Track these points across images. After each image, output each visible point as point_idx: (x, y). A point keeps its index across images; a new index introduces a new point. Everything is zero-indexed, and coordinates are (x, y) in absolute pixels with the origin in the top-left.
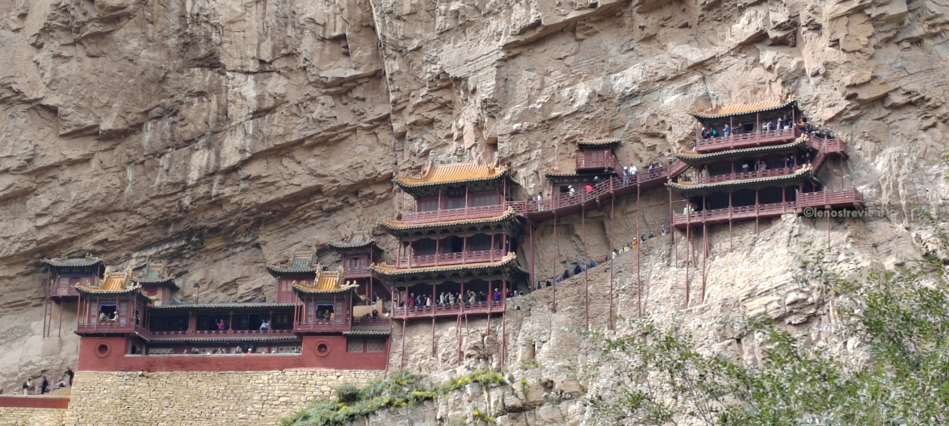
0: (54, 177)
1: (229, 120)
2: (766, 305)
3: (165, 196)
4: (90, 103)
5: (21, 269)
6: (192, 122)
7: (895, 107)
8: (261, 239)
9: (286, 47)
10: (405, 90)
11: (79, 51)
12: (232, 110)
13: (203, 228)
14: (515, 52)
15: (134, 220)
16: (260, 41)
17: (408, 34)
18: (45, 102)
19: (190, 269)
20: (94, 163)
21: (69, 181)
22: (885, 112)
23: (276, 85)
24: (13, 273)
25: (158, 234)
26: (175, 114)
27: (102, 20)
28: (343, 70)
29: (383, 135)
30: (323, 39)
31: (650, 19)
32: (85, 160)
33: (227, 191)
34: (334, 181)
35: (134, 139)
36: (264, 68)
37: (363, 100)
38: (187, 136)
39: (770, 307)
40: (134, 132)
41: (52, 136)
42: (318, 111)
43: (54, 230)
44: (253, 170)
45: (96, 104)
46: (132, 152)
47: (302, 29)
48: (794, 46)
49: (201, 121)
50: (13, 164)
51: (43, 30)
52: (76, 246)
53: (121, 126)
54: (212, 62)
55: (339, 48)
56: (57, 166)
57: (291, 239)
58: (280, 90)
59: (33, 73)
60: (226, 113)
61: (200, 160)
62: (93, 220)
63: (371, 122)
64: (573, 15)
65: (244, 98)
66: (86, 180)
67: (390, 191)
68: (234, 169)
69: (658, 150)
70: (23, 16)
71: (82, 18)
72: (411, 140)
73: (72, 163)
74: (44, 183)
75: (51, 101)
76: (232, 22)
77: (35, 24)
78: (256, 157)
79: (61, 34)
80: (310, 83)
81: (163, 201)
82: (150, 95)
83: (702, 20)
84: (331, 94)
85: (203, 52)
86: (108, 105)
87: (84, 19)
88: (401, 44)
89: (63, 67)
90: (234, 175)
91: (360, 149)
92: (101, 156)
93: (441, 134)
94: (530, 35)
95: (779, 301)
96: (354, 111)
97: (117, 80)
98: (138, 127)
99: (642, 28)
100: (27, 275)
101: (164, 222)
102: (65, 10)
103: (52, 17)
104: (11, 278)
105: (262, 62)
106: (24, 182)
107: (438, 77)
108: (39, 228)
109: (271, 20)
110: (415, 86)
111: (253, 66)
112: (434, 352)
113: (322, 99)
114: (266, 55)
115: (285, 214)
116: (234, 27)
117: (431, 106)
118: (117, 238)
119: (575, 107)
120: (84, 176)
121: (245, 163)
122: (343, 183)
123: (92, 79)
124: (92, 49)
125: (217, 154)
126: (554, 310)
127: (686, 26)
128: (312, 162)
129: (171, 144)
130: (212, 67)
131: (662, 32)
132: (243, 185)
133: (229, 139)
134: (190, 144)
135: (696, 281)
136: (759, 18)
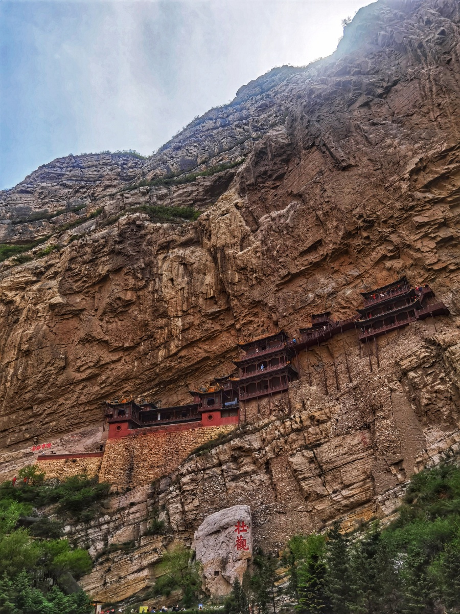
0: (107, 368)
1: (172, 336)
2: (410, 362)
3: (149, 370)
4: (120, 338)
5: (95, 406)
6: (159, 339)
7: (452, 271)
8: (188, 382)
9: (192, 304)
10: (239, 311)
11: (117, 320)
12: (173, 331)
13: (164, 381)
14: (281, 287)
15: (138, 381)
16: (183, 304)
17: (238, 290)
18: (103, 340)
19: (161, 399)
20: (123, 361)
21: (113, 369)
22: (447, 274)
23: (190, 319)
24: (92, 408)
25: (147, 386)
26: (152, 337)
27: (124, 306)
28: (215, 309)
29: (233, 332)
30: (206, 299)
31: (336, 264)
32: (119, 360)
33: (173, 364)
34: (215, 353)
35: (137, 349)
36: (185, 313)
37: (224, 319)
38: (157, 345)
39: (413, 362)
40: (136, 347)
41: (107, 352)
42: (206, 326)
43: (107, 388)
44: (183, 353)
45: (122, 338)
46: (136, 354)
47: (197, 297)
48: (399, 258)
49: (162, 338)
50: (91, 364)
51: (103, 313)
53: (132, 344)
54: (165, 315)
55: (212, 302)
56: (108, 363)
57: (200, 381)
58: (191, 320)
59: (99, 330)
60: (171, 333)
61: (162, 353)
62: (122, 383)
63: (227, 327)
64: (303, 268)
65: (177, 326)
66: (120, 367)
67: (237, 354)
68: (176, 354)
69: (348, 313)
70: (96, 310)
71: (116, 306)
72: (244, 331)
73: (114, 362)
74: (104, 371)
76: (172, 299)
77: (100, 312)
78: (183, 348)
79: (109, 314)
80: (203, 316)
81: (148, 372)
82: (142, 331)
83: (357, 258)
84: (211, 319)
85: (162, 311)
86: (127, 338)
87: (117, 307)
88: (236, 294)
89: (110, 326)
90: (175, 357)
91: (224, 339)
92: (125, 358)
93: (255, 326)
94: (287, 279)
95: (416, 358)
96: (220, 325)
97: (130, 328)
98: (139, 344)
99: (333, 268)
100: (98, 408)
101: (149, 381)
102: (111, 305)
103: (106, 308)
104: (92, 410)
105: (184, 311)
106: (96, 371)
107: (251, 303)
108: (102, 388)
109: (186, 295)
110: (243, 309)
111: (180, 313)
112: (258, 412)
113: (208, 321)
114: (185, 308)
115: (197, 370)
116: (172, 301)
117: (250, 316)
118: (132, 389)
119: (309, 302)
120: (119, 366)
121: (179, 351)
122: (218, 353)
123: (121, 329)
124: (121, 318)
125: (168, 350)
126: (311, 385)
127: (351, 263)
128: (206, 347)
129: (150, 349)
130: (165, 317)
131: (341, 268)
132: (179, 360)
133: (173, 343)
134: (158, 348)
135: (374, 361)
136: (382, 250)
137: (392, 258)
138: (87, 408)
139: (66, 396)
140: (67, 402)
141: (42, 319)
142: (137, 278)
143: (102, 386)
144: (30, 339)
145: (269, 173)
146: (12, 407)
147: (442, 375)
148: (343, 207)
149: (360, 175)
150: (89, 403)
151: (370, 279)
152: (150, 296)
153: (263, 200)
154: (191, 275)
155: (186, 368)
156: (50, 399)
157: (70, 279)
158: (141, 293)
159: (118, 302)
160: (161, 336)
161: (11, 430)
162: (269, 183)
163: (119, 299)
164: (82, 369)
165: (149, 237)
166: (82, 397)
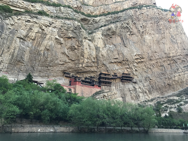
1: (84, 62)
2: (131, 89)
3: (77, 68)
5: (62, 72)
8: (84, 74)
11: (71, 51)
13: (79, 72)
14: (109, 64)
15: (73, 70)
20: (71, 63)
21: (68, 64)
25: (75, 72)
26: (79, 60)
27: (74, 49)
28: (94, 61)
31: (118, 64)
33: (83, 69)
34: (92, 70)
35: (74, 61)
41: (68, 59)
43: (66, 69)
44: (85, 68)
47: (92, 56)
48: (130, 69)
50: (64, 61)
51: (68, 48)
52: (67, 71)
54: (83, 56)
55: (94, 59)
56: (67, 62)
57: (86, 75)
58: (89, 61)
59: (67, 52)
61: (81, 65)
62: (69, 69)
64: (113, 62)
68: (84, 67)
70: (66, 46)
72: (99, 69)
73: (69, 62)
74: (66, 64)
75: (69, 56)
76: (86, 53)
78: (86, 66)
79: (70, 49)
80: (92, 61)
82: (77, 58)
83: (122, 65)
85: (83, 55)
86: (73, 58)
88: (100, 60)
91: (94, 68)
96: (94, 65)
97: (74, 55)
103: (70, 47)
106: (64, 63)
109: (89, 54)
110: (100, 64)
111: (87, 58)
112: (105, 88)
113: (92, 63)
115: (86, 72)
117: (101, 66)
118: (71, 71)
119: (114, 69)
123: (72, 54)
125: (82, 65)
126: (114, 87)
128: (90, 68)
130: (83, 57)
133: (84, 64)
134: (80, 64)
135: (124, 86)
136: (128, 66)
137: (128, 69)
138: (60, 72)
139: (56, 67)
140: (56, 69)
141: (53, 41)
142: (79, 43)
143: (65, 68)
144: (50, 46)
145: (110, 35)
146: (42, 65)
147: (135, 93)
148: (124, 55)
149: (128, 50)
150: (61, 71)
151: (124, 70)
152: (81, 50)
153: (107, 41)
154: (90, 49)
155: (85, 71)
156: (52, 66)
157: (60, 32)
158: (79, 48)
159: (73, 47)
160: (81, 61)
161: (42, 72)
162: (109, 37)
163: (74, 46)
164: (61, 61)
165: (82, 33)
166: (60, 69)
